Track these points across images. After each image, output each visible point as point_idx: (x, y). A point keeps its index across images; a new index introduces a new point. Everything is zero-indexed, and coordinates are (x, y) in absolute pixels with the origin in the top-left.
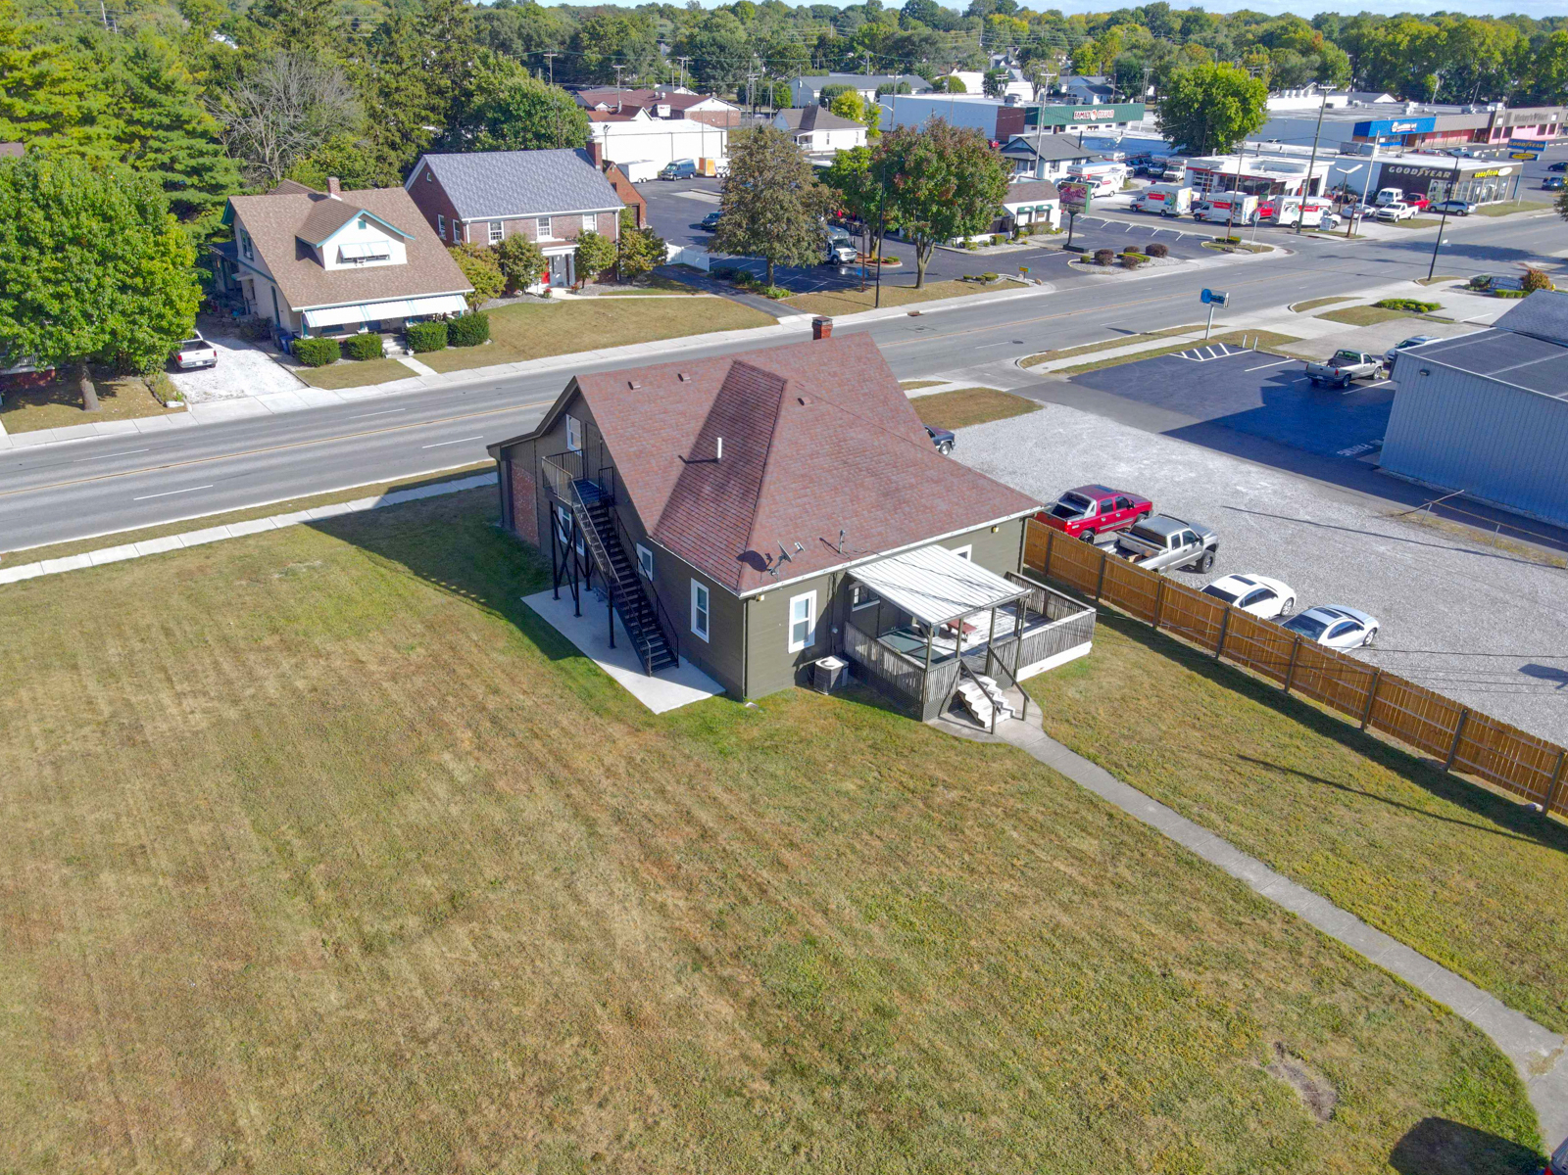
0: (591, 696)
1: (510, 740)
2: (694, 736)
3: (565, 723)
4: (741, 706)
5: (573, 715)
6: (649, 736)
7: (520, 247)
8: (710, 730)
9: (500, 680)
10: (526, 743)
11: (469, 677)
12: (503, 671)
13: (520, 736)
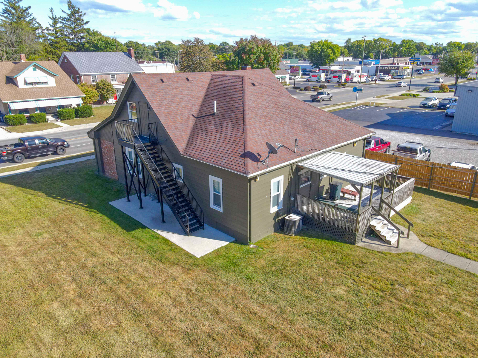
0: (155, 251)
1: (103, 287)
2: (226, 269)
3: (140, 270)
4: (247, 247)
5: (145, 264)
6: (197, 272)
7: (104, 84)
8: (235, 264)
9: (97, 248)
10: (114, 288)
11: (76, 248)
12: (99, 242)
13: (110, 283)
